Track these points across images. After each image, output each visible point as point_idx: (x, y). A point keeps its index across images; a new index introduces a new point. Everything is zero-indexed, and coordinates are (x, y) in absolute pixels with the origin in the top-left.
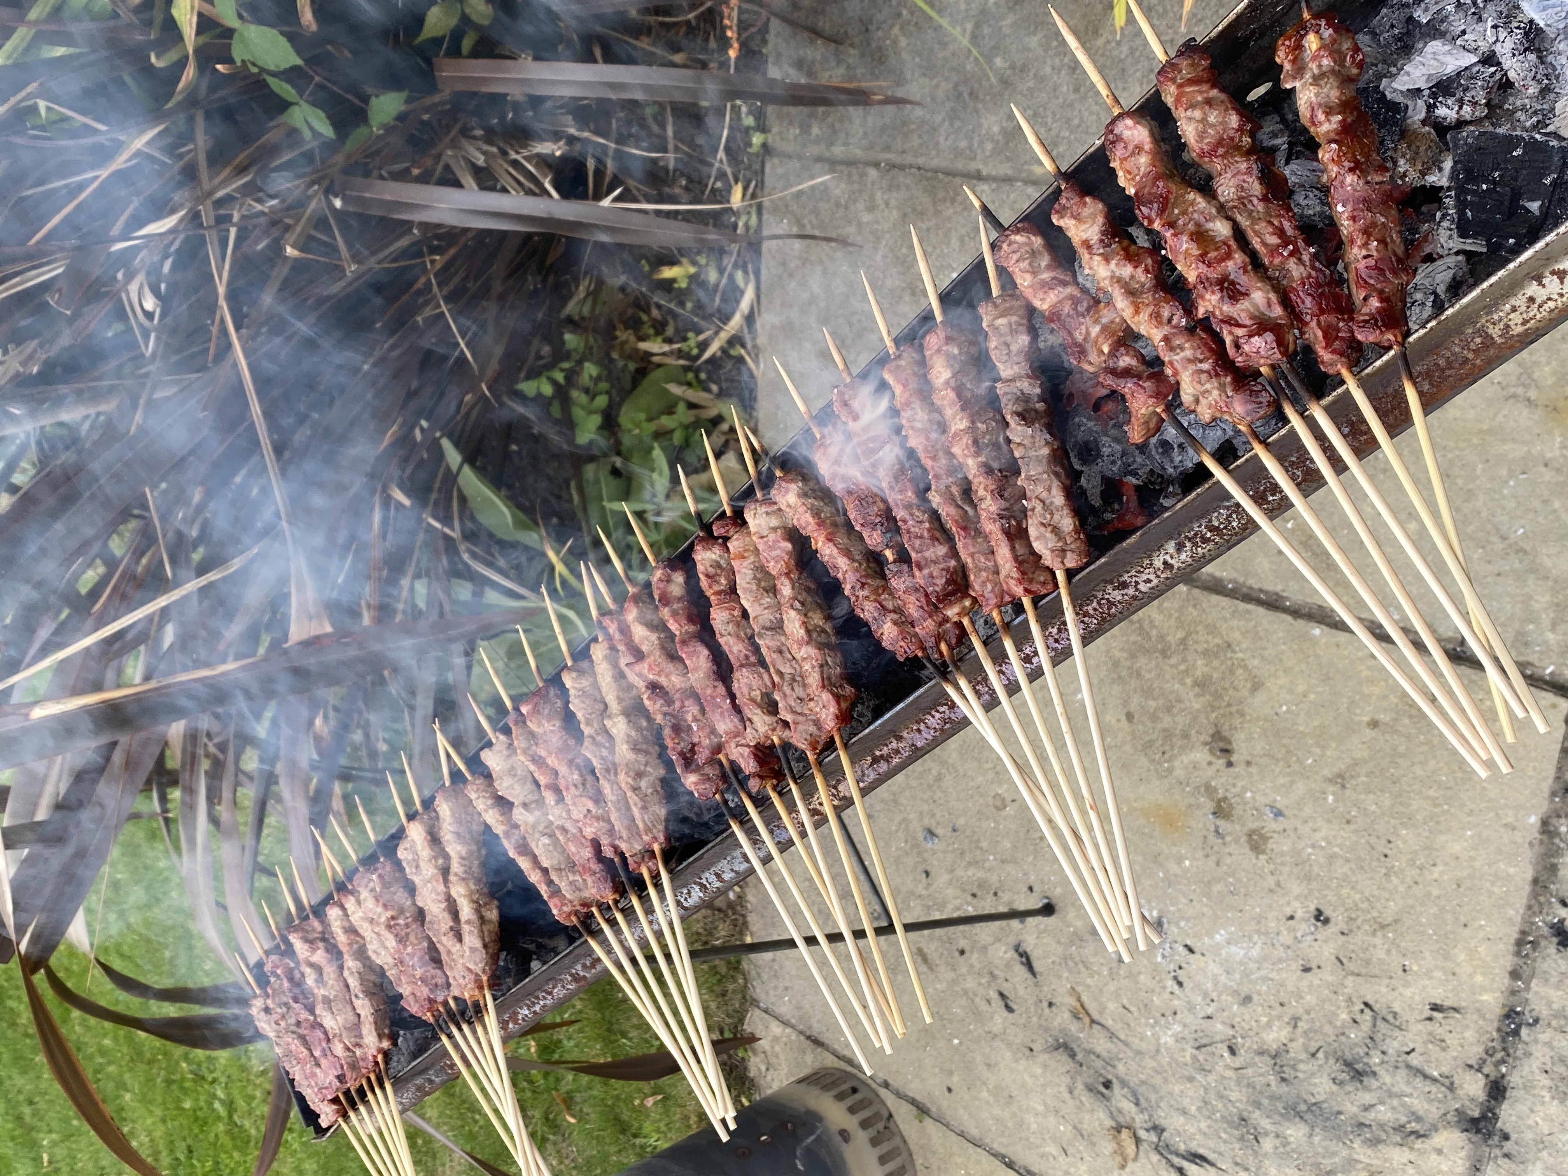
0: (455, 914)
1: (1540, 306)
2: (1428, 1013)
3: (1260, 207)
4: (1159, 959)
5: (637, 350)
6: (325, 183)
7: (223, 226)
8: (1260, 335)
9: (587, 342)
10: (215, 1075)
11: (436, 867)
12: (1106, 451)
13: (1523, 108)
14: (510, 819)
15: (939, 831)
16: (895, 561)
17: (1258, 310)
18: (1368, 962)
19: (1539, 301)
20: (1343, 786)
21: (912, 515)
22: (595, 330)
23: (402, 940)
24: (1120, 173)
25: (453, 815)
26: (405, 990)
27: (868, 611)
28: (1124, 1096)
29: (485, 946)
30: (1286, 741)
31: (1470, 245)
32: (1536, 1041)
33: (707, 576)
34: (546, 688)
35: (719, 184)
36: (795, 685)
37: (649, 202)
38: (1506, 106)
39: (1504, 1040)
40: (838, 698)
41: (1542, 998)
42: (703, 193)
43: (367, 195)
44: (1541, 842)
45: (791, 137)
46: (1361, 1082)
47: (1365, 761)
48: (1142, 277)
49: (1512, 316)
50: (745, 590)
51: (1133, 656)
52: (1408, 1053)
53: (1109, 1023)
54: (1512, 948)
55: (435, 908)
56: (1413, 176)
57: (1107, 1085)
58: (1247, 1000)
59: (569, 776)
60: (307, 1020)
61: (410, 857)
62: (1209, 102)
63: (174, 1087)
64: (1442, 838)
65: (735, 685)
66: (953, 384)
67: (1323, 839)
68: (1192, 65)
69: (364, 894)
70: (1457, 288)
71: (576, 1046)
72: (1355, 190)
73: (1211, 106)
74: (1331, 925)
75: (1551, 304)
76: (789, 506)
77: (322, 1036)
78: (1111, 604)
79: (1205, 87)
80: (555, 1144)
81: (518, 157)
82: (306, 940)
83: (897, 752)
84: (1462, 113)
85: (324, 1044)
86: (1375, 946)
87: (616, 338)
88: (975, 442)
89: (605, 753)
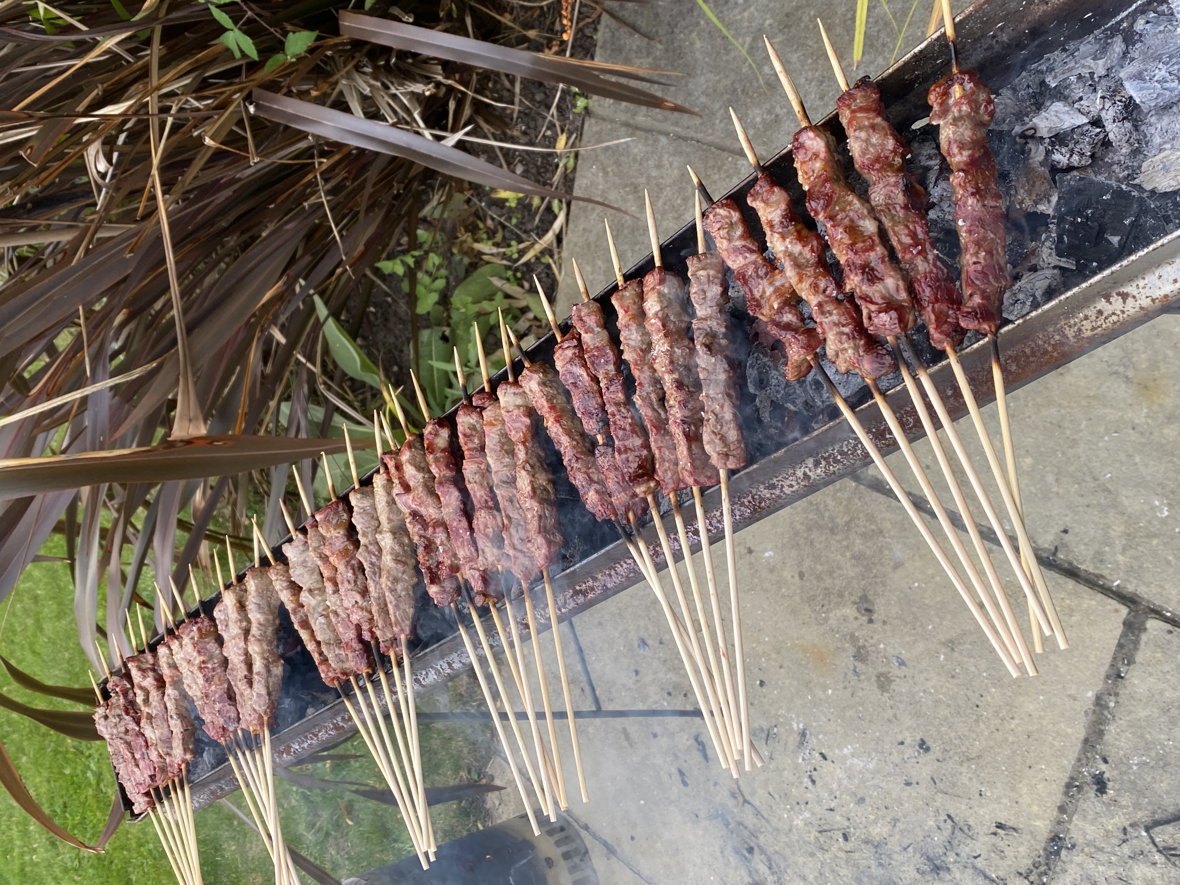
0: (249, 665)
1: (1106, 318)
2: (994, 829)
3: (902, 213)
4: (800, 761)
5: (473, 249)
6: (245, 93)
7: (163, 116)
8: (886, 312)
9: (434, 238)
10: (91, 751)
11: (240, 628)
12: (774, 382)
13: (1119, 163)
14: (298, 600)
15: (650, 642)
16: (603, 445)
17: (889, 293)
18: (954, 785)
19: (1106, 314)
20: (953, 650)
21: (619, 411)
22: (443, 229)
23: (208, 680)
24: (800, 173)
25: (257, 590)
26: (207, 718)
27: (578, 480)
28: (762, 861)
29: (269, 694)
30: (914, 609)
31: (1064, 263)
32: (1071, 861)
33: (465, 435)
34: (337, 503)
35: (549, 133)
36: (520, 528)
37: (496, 139)
38: (1106, 160)
39: (1047, 858)
40: (549, 543)
41: (1080, 829)
42: (537, 137)
43: (275, 107)
44: (1094, 712)
45: (606, 105)
46: (938, 874)
47: (971, 633)
48: (808, 254)
49: (1084, 323)
50: (491, 450)
51: (809, 529)
52: (975, 858)
53: (757, 803)
54: (1062, 789)
55: (236, 658)
56: (1028, 204)
57: (751, 850)
58: (861, 801)
59: (345, 573)
60: (133, 729)
61: (222, 617)
62: (873, 127)
63: (59, 756)
64: (1021, 699)
65: (475, 521)
66: (660, 315)
67: (933, 687)
68: (864, 96)
69: (186, 640)
70: (1050, 293)
71: (361, 767)
72: (974, 210)
73: (874, 130)
74: (931, 753)
75: (1115, 318)
76: (531, 391)
77: (143, 743)
78: (761, 499)
79: (872, 115)
80: (336, 838)
81: (397, 92)
82: (140, 669)
83: (592, 589)
84: (1072, 160)
85: (144, 750)
86: (961, 773)
87: (457, 238)
88: (672, 362)
89: (374, 559)
